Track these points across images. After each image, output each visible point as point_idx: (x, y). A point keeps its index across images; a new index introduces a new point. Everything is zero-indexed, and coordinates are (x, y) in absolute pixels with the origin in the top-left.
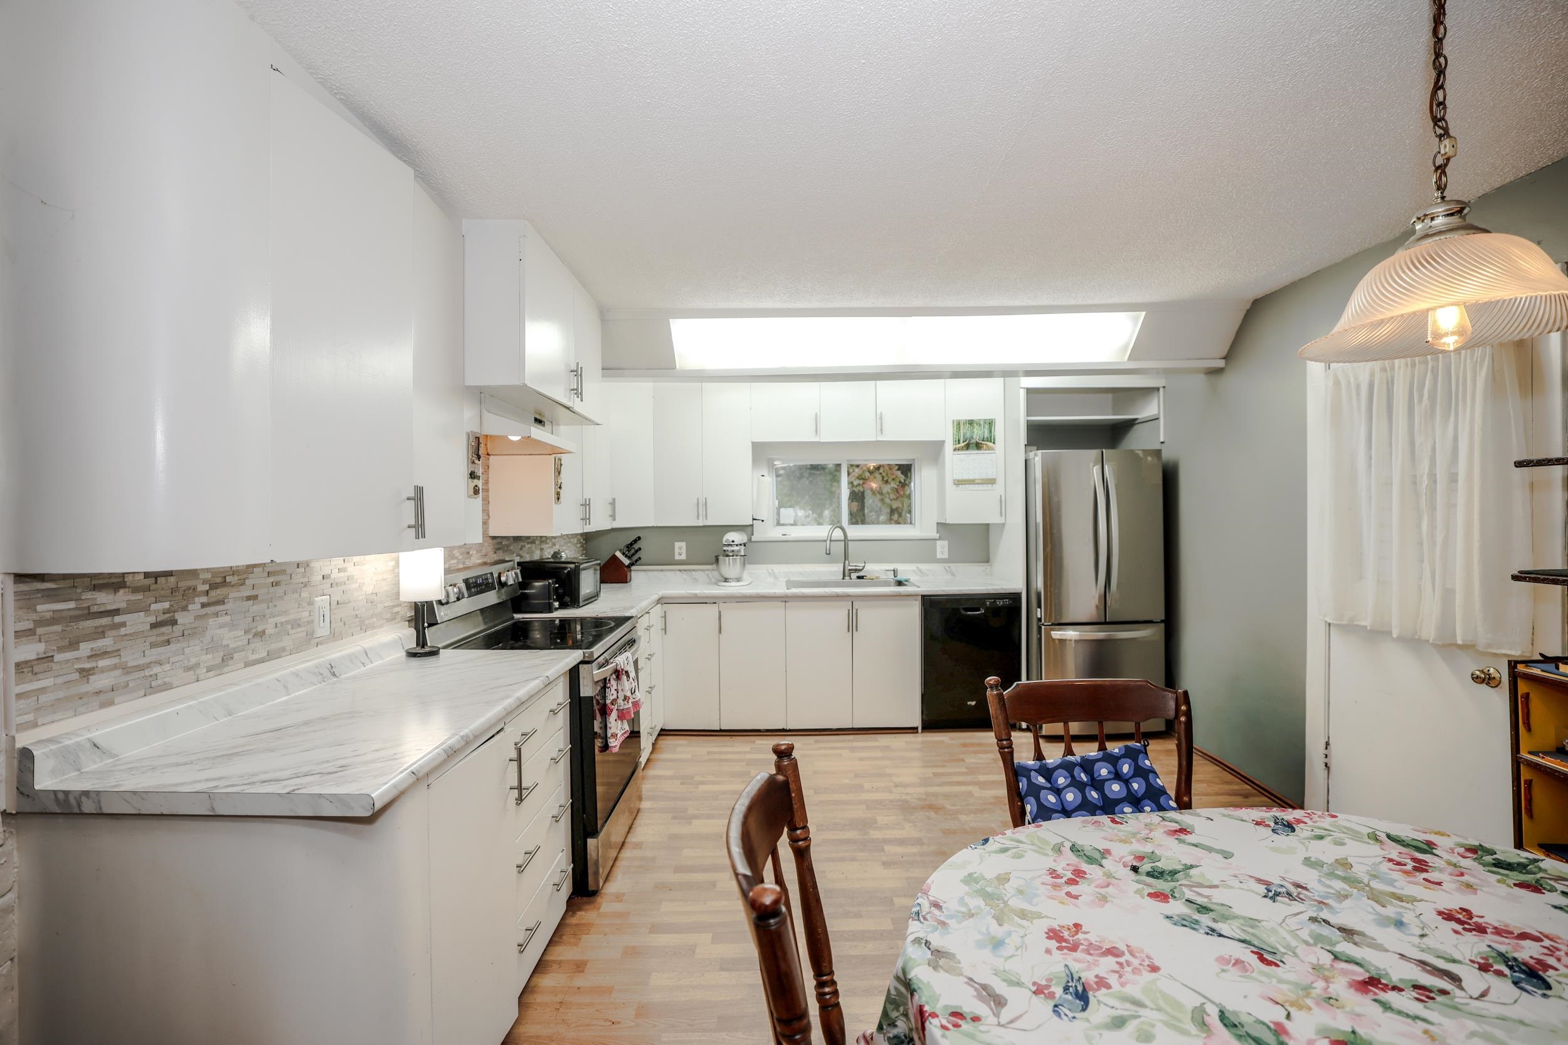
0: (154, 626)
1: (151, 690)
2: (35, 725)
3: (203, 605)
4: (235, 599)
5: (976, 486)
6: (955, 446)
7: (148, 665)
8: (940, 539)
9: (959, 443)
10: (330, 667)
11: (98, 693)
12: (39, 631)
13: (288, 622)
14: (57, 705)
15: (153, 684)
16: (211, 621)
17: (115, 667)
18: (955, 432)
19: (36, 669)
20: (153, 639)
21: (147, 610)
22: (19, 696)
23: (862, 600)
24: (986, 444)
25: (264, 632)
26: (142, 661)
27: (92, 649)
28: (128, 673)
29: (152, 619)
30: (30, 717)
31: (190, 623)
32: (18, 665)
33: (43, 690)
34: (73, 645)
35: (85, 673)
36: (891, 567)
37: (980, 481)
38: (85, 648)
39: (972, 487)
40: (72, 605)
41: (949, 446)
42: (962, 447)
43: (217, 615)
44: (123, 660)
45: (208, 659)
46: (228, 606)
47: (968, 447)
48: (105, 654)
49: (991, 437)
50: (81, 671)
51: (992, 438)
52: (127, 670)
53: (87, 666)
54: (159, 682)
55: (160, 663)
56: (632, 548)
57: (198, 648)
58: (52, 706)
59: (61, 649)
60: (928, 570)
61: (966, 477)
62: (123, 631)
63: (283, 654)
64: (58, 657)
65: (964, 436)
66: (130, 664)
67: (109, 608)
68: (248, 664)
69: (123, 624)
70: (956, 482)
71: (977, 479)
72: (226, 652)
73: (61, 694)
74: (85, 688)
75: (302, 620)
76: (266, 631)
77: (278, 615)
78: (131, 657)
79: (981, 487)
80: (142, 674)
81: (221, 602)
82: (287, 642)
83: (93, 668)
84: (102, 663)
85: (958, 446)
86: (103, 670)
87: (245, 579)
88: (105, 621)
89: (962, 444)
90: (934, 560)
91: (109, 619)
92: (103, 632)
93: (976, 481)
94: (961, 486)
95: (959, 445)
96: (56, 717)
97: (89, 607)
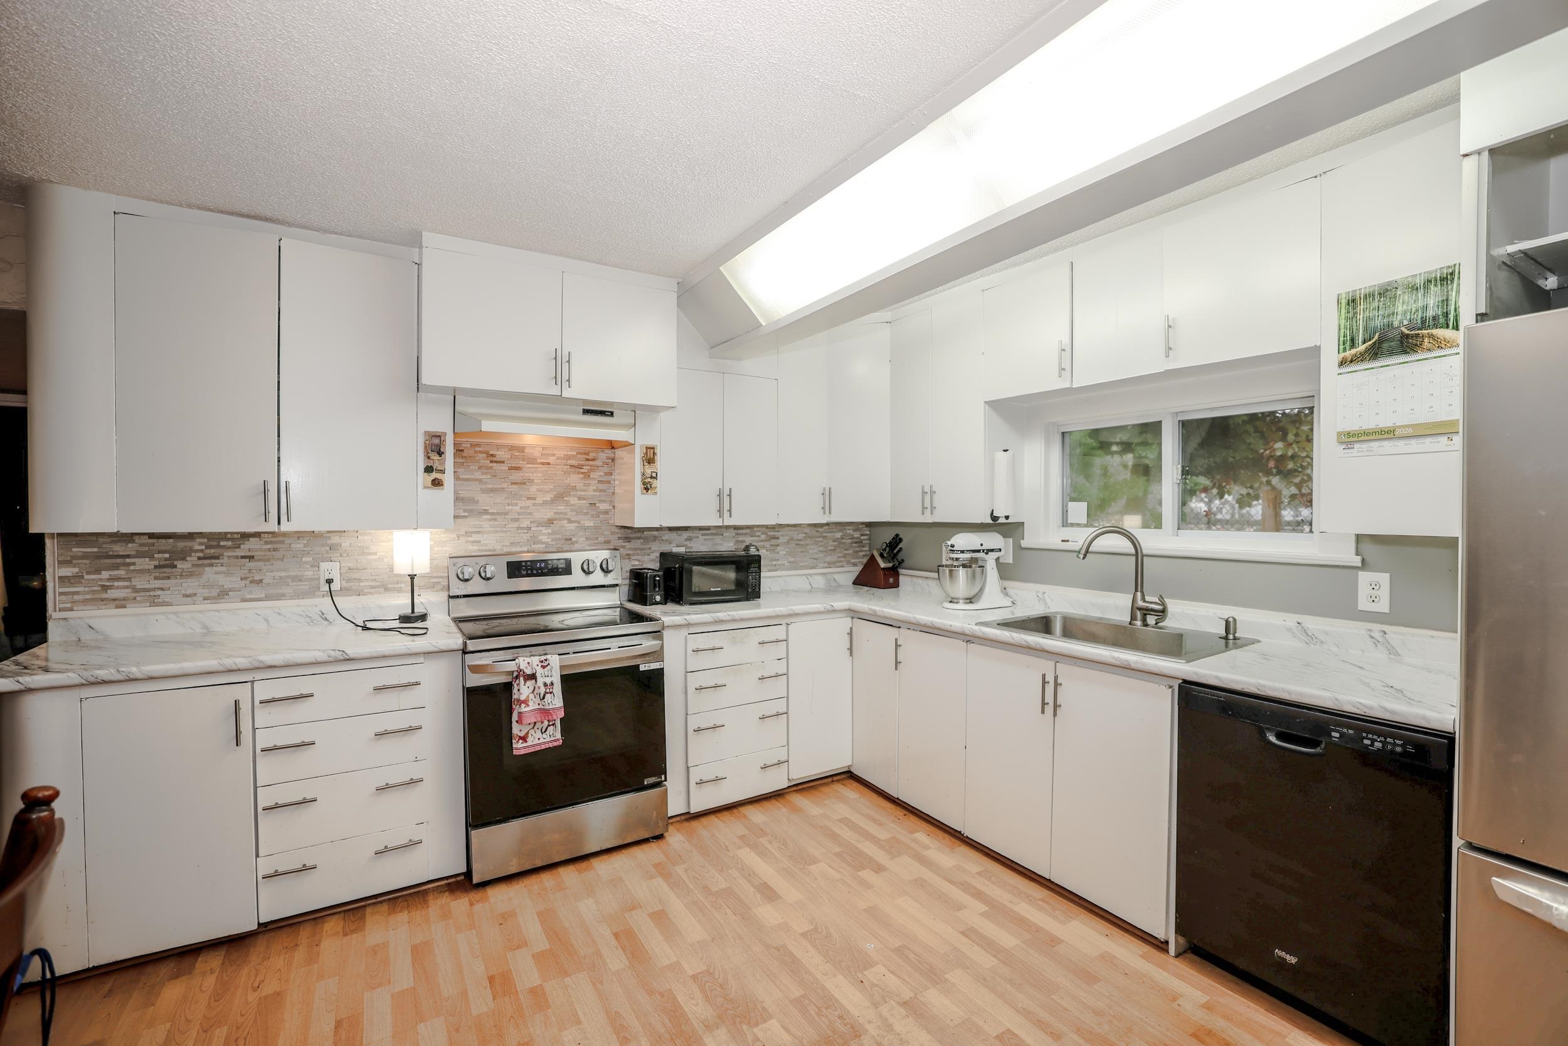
0: (156, 567)
1: (154, 604)
2: (71, 610)
3: (199, 558)
4: (229, 557)
5: (1401, 443)
6: (1342, 355)
7: (154, 589)
8: (1364, 565)
9: (1353, 346)
10: (320, 613)
11: (115, 600)
12: (74, 562)
13: (288, 577)
14: (86, 602)
15: (156, 601)
16: (207, 569)
17: (127, 587)
18: (1343, 322)
19: (72, 581)
20: (157, 575)
21: (152, 557)
22: (61, 594)
23: (1075, 665)
24: (1431, 336)
25: (261, 581)
26: (147, 586)
27: (110, 575)
28: (136, 592)
29: (156, 563)
30: (69, 605)
31: (188, 568)
32: (60, 578)
33: (77, 593)
34: (98, 571)
35: (105, 588)
36: (1228, 612)
37: (1410, 431)
38: (105, 574)
39: (1387, 446)
40: (95, 550)
41: (1330, 357)
42: (1362, 354)
43: (211, 565)
44: (133, 584)
45: (206, 592)
46: (225, 560)
47: (1375, 352)
48: (119, 579)
49: (1446, 315)
50: (102, 586)
51: (1451, 317)
52: (136, 590)
53: (107, 584)
54: (160, 600)
55: (162, 589)
56: (893, 547)
57: (196, 584)
58: (83, 602)
59: (88, 573)
60: (1326, 633)
61: (1369, 424)
62: (132, 568)
63: (282, 598)
64: (86, 577)
65: (1366, 329)
66: (137, 587)
67: (121, 553)
68: (244, 600)
69: (134, 564)
70: (1344, 439)
71: (1400, 427)
72: (221, 590)
73: (88, 597)
74: (104, 596)
75: (305, 577)
76: (264, 581)
77: (277, 571)
78: (140, 583)
79: (1414, 445)
80: (148, 594)
81: (217, 558)
82: (285, 590)
83: (111, 586)
84: (116, 584)
85: (1349, 353)
86: (118, 588)
87: (240, 544)
88: (119, 561)
89: (1362, 348)
90: (1348, 610)
91: (123, 560)
92: (118, 567)
93: (1398, 432)
94: (1356, 446)
95: (1354, 351)
96: (85, 608)
97: (107, 552)
